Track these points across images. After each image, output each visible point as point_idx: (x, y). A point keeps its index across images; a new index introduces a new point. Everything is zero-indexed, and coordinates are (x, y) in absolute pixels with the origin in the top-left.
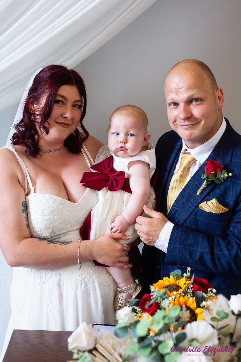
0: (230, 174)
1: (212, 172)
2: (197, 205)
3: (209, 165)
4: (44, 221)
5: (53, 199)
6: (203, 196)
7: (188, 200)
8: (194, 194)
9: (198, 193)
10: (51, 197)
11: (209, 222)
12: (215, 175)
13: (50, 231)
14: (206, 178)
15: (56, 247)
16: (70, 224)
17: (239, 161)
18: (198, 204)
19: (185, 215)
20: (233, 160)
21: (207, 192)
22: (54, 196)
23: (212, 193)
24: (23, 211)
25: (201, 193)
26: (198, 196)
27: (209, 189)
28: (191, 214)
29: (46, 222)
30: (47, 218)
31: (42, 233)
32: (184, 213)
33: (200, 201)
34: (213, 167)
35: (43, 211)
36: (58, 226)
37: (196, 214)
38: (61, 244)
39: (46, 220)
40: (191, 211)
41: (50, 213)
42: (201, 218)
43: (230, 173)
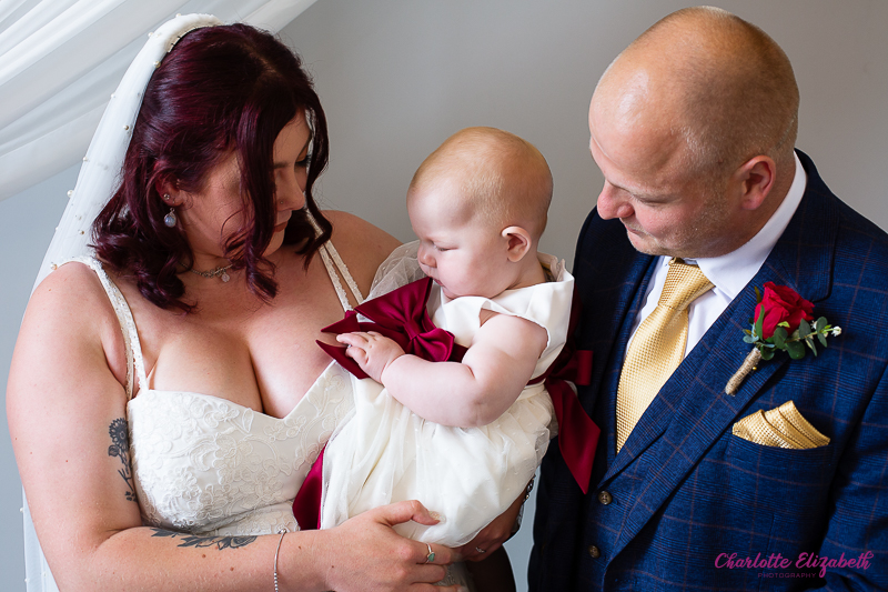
0: (837, 331)
1: (781, 324)
2: (724, 425)
3: (773, 299)
4: (178, 476)
5: (204, 406)
6: (747, 398)
7: (694, 410)
8: (713, 392)
9: (729, 389)
10: (197, 399)
11: (763, 480)
12: (789, 332)
13: (198, 504)
14: (759, 340)
15: (204, 556)
16: (264, 483)
17: (858, 287)
18: (729, 421)
19: (686, 457)
20: (837, 284)
21: (760, 384)
22: (205, 397)
23: (774, 388)
24: (112, 451)
25: (738, 389)
26: (726, 397)
27: (765, 376)
28: (706, 452)
29: (182, 478)
30: (185, 466)
31: (175, 511)
32: (682, 449)
33: (736, 412)
34: (786, 307)
35: (172, 445)
36: (224, 490)
37: (722, 454)
38: (222, 545)
39: (183, 470)
40: (706, 444)
41: (195, 451)
42: (741, 465)
43: (837, 328)
